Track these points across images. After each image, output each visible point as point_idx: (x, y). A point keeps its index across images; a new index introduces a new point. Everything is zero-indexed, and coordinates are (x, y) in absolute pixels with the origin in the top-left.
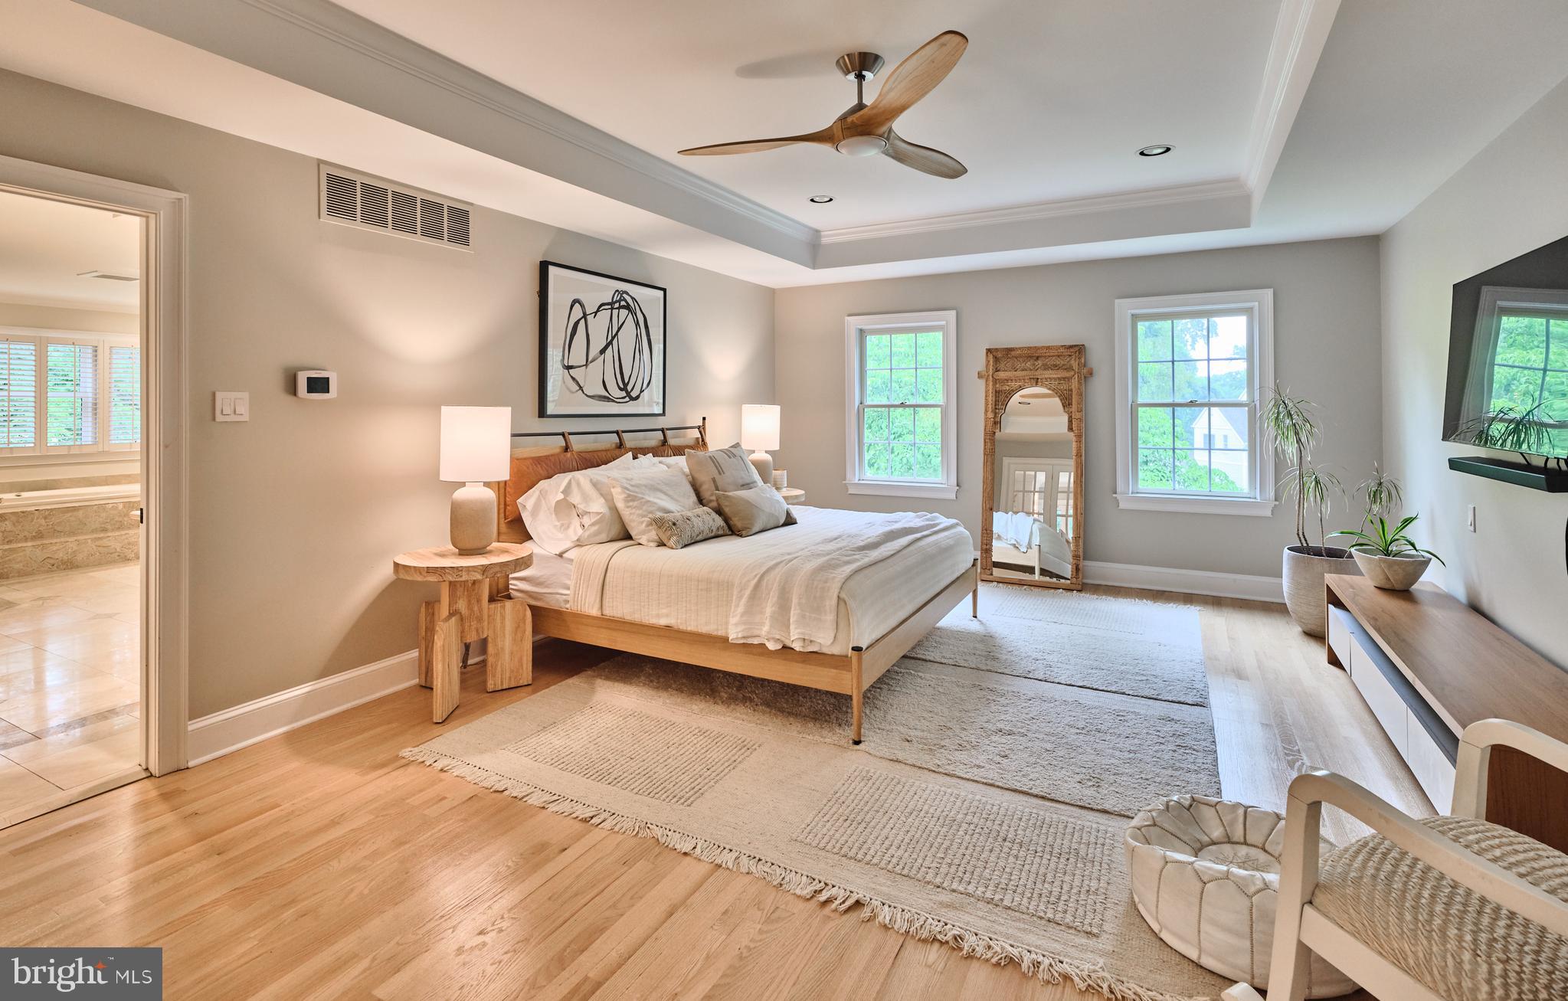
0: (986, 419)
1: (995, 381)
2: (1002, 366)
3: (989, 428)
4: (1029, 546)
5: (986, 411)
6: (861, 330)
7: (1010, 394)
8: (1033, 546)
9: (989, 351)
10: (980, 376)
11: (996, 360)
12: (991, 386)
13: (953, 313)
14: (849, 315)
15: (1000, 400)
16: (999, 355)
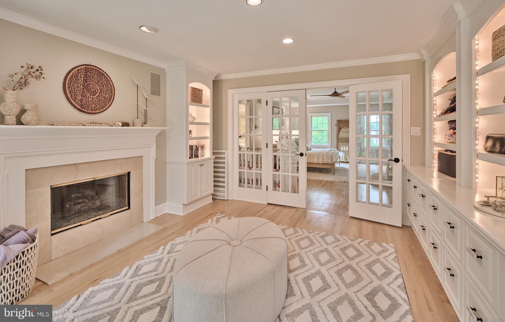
0: (337, 133)
1: (339, 126)
2: (340, 123)
3: (338, 135)
4: (342, 158)
5: (337, 131)
6: (311, 116)
7: (341, 128)
8: (343, 157)
9: (337, 120)
10: (336, 125)
11: (339, 122)
12: (338, 127)
13: (330, 113)
14: (309, 113)
15: (339, 130)
16: (339, 121)
